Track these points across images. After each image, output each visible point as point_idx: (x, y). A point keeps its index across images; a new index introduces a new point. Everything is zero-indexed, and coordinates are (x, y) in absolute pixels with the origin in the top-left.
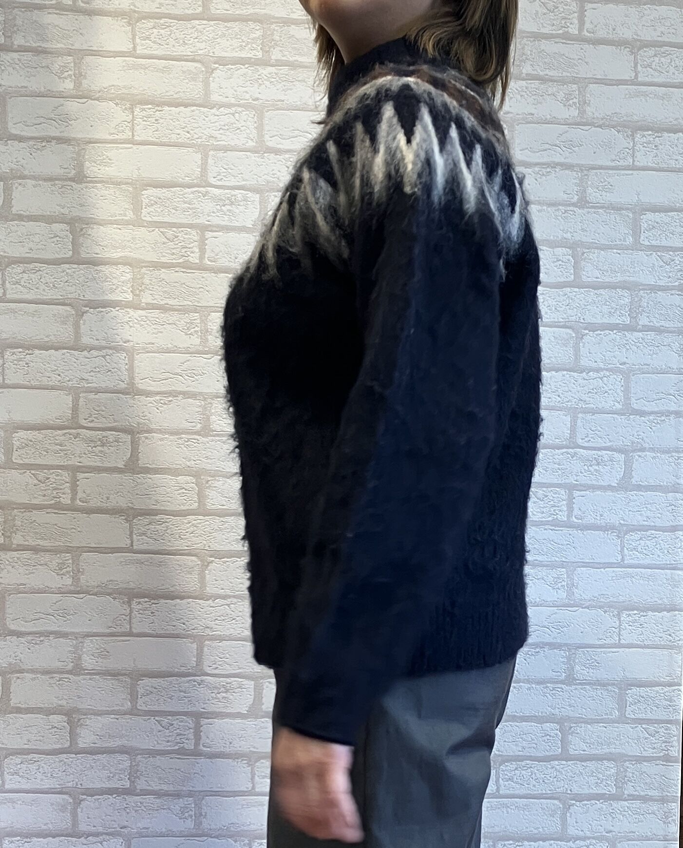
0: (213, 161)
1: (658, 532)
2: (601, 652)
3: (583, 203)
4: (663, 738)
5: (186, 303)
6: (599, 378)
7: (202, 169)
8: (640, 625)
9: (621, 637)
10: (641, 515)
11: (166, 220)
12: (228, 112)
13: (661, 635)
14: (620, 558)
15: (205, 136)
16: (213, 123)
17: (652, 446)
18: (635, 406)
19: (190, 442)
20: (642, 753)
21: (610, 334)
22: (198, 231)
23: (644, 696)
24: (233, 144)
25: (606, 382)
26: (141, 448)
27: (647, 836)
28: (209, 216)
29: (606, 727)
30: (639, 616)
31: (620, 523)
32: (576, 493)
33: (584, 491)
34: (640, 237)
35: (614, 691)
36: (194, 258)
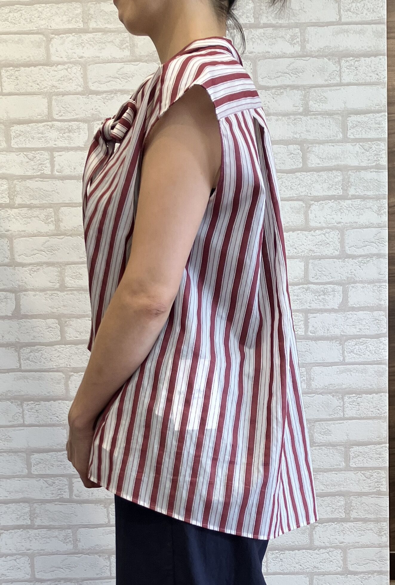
0: (56, 103)
1: (367, 339)
2: (332, 423)
3: (307, 112)
4: (376, 480)
5: (44, 202)
6: (323, 234)
7: (48, 109)
8: (358, 404)
9: (345, 413)
10: (355, 328)
11: (27, 146)
12: (63, 68)
13: (371, 410)
14: (342, 359)
15: (49, 86)
16: (54, 76)
17: (361, 279)
18: (349, 252)
19: (52, 296)
20: (362, 490)
21: (329, 203)
22: (49, 152)
23: (362, 452)
24: (68, 90)
25: (328, 237)
26: (22, 302)
27: (367, 545)
28: (55, 141)
29: (337, 474)
30: (357, 397)
31: (341, 334)
32: (310, 316)
33: (315, 313)
34: (347, 133)
35: (341, 450)
36: (48, 171)
